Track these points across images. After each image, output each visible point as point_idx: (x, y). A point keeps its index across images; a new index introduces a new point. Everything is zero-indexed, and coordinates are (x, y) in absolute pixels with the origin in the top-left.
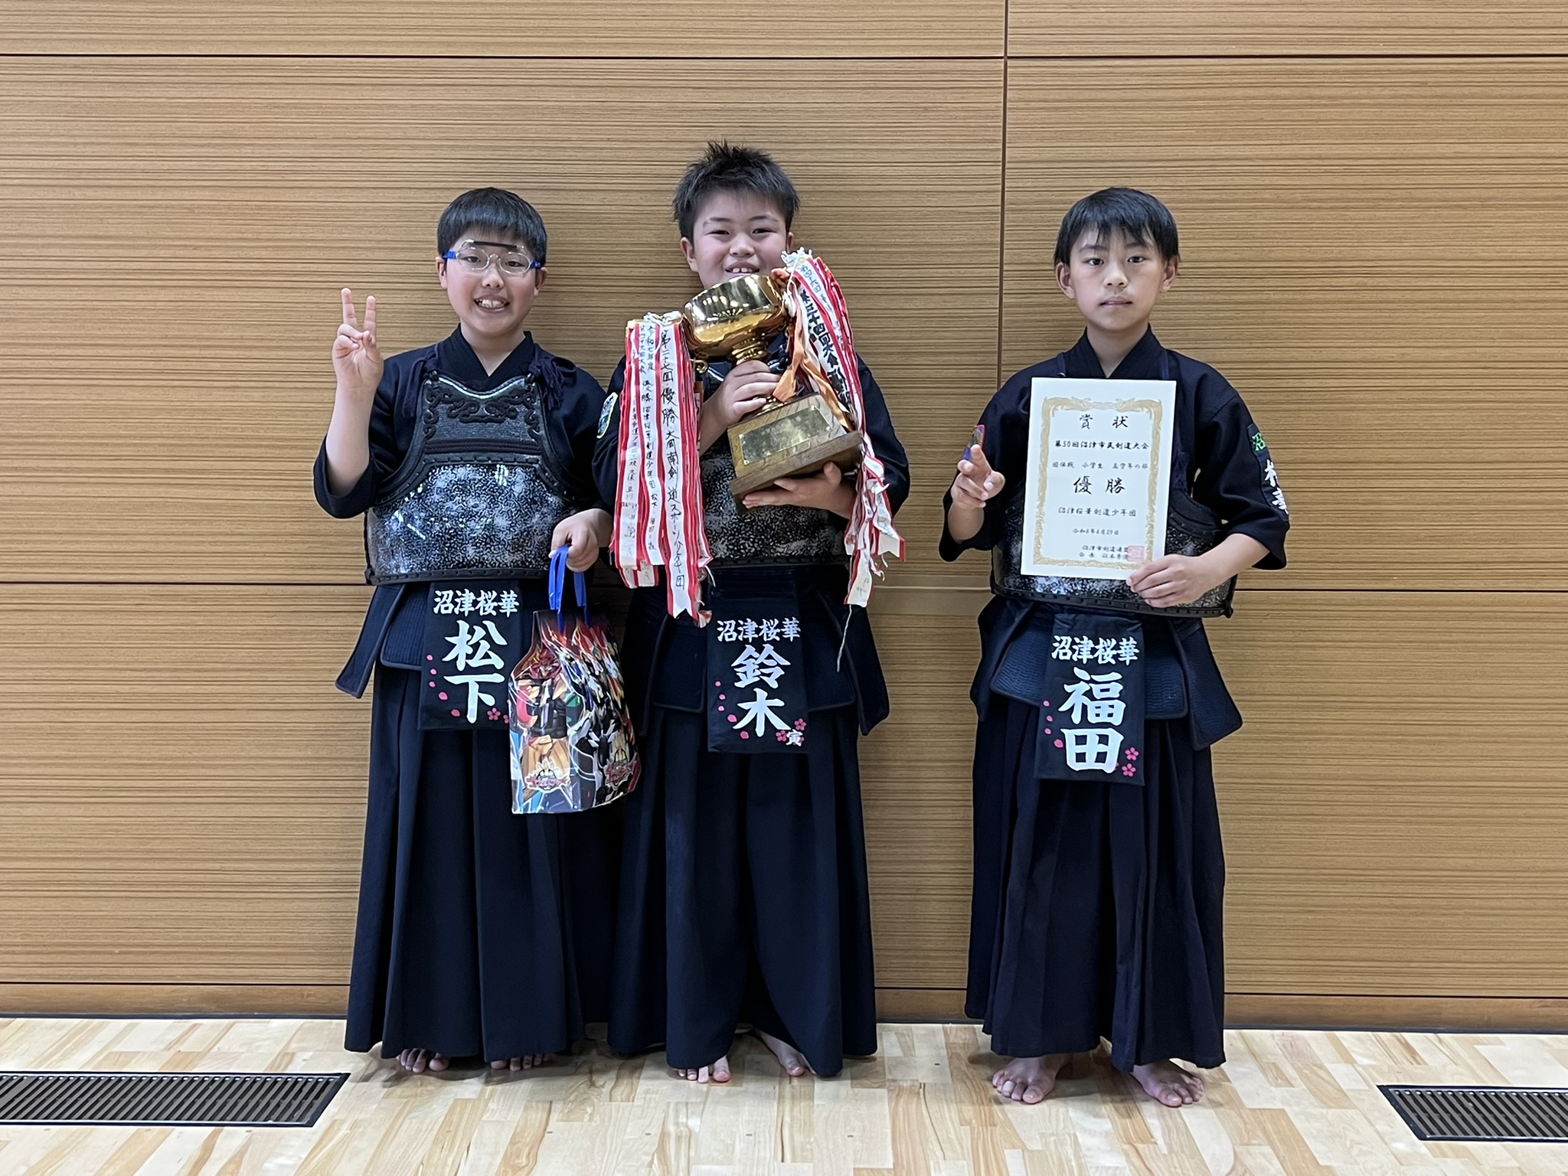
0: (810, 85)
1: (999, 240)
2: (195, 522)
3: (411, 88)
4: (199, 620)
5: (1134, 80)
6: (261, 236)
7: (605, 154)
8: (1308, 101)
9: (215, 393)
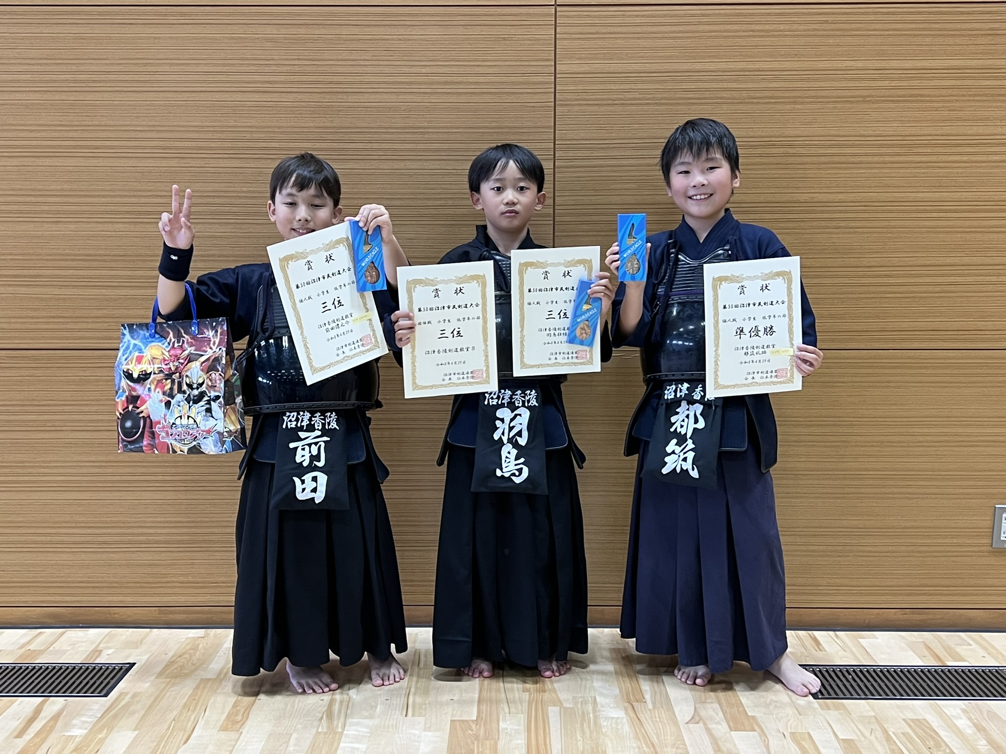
0: (428, 23)
1: (553, 124)
2: (35, 310)
3: (169, 26)
4: (39, 372)
5: (638, 20)
6: (72, 123)
7: (297, 69)
8: (751, 33)
9: (46, 225)
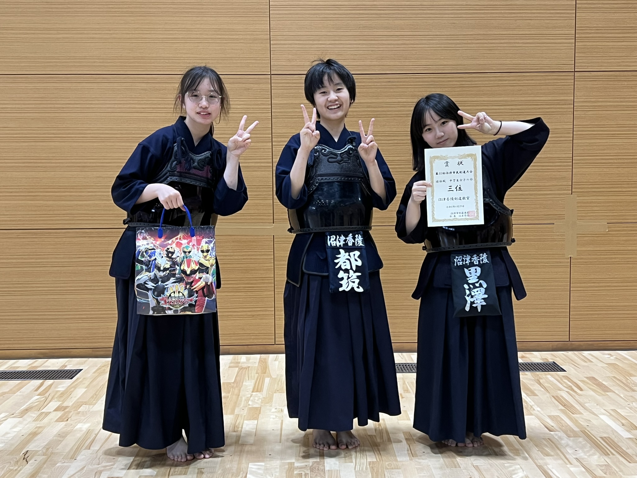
1: (271, 126)
2: (35, 211)
3: (98, 83)
4: (37, 240)
9: (41, 173)
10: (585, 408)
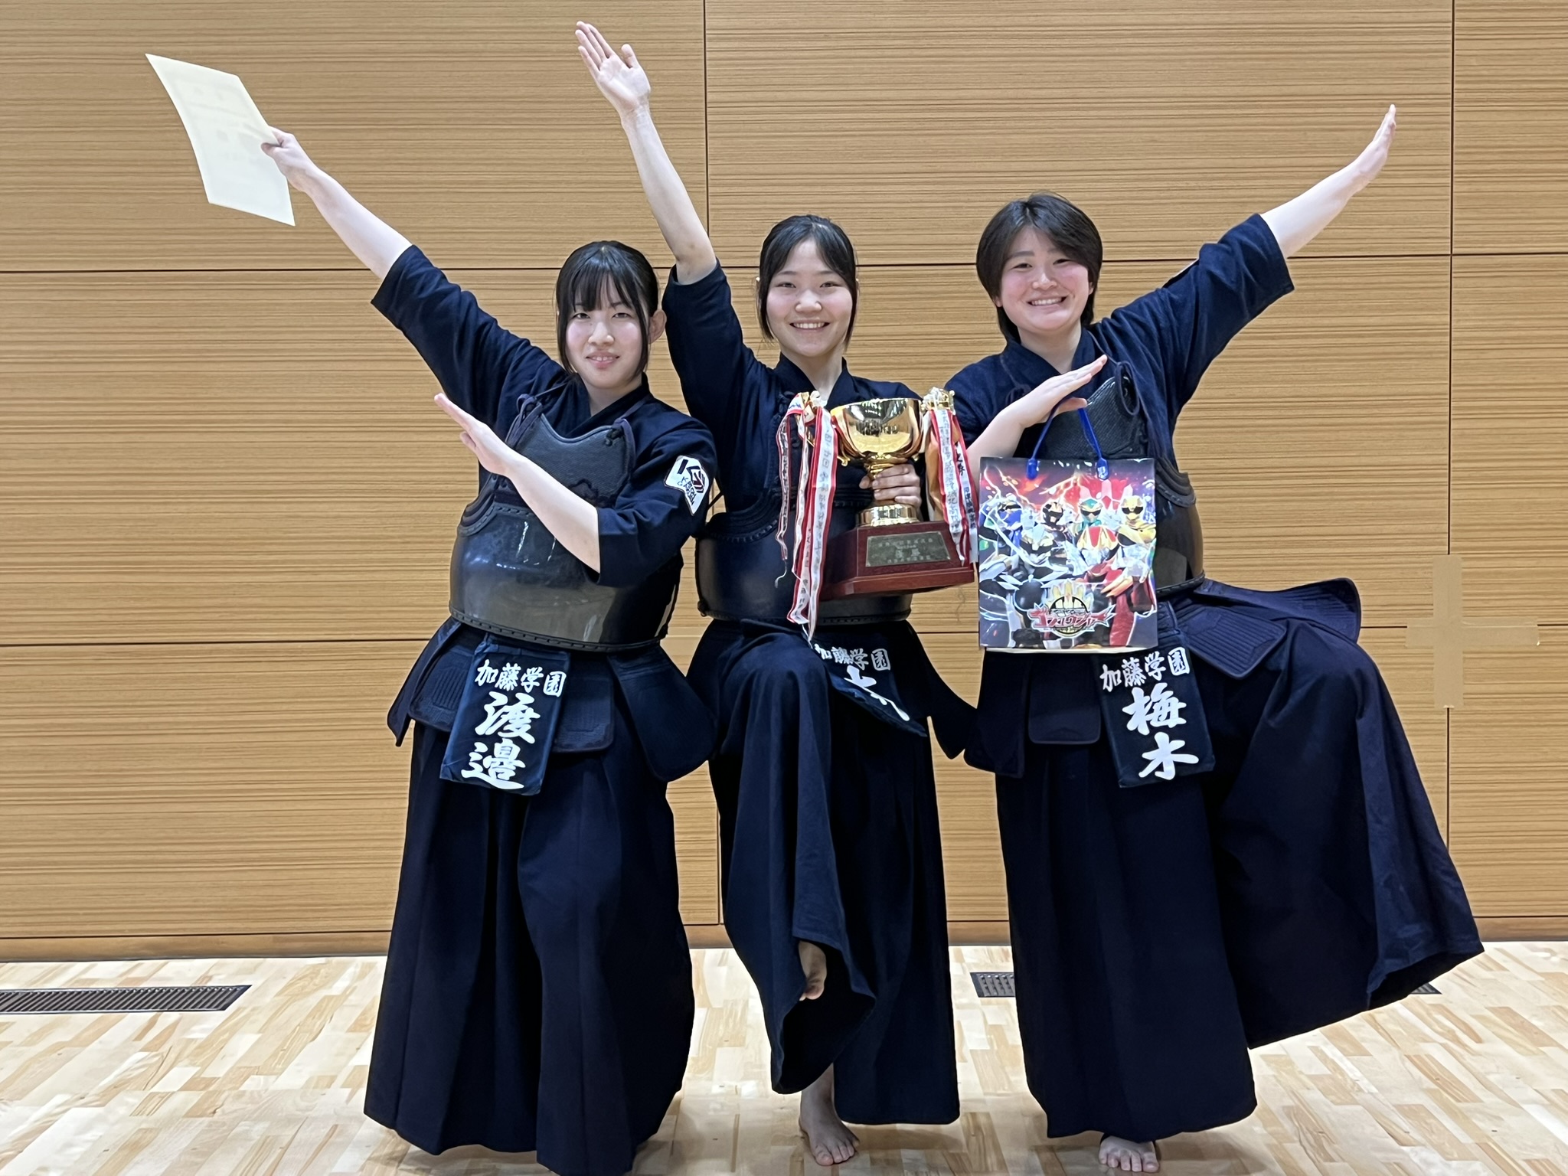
10: (1488, 1086)
